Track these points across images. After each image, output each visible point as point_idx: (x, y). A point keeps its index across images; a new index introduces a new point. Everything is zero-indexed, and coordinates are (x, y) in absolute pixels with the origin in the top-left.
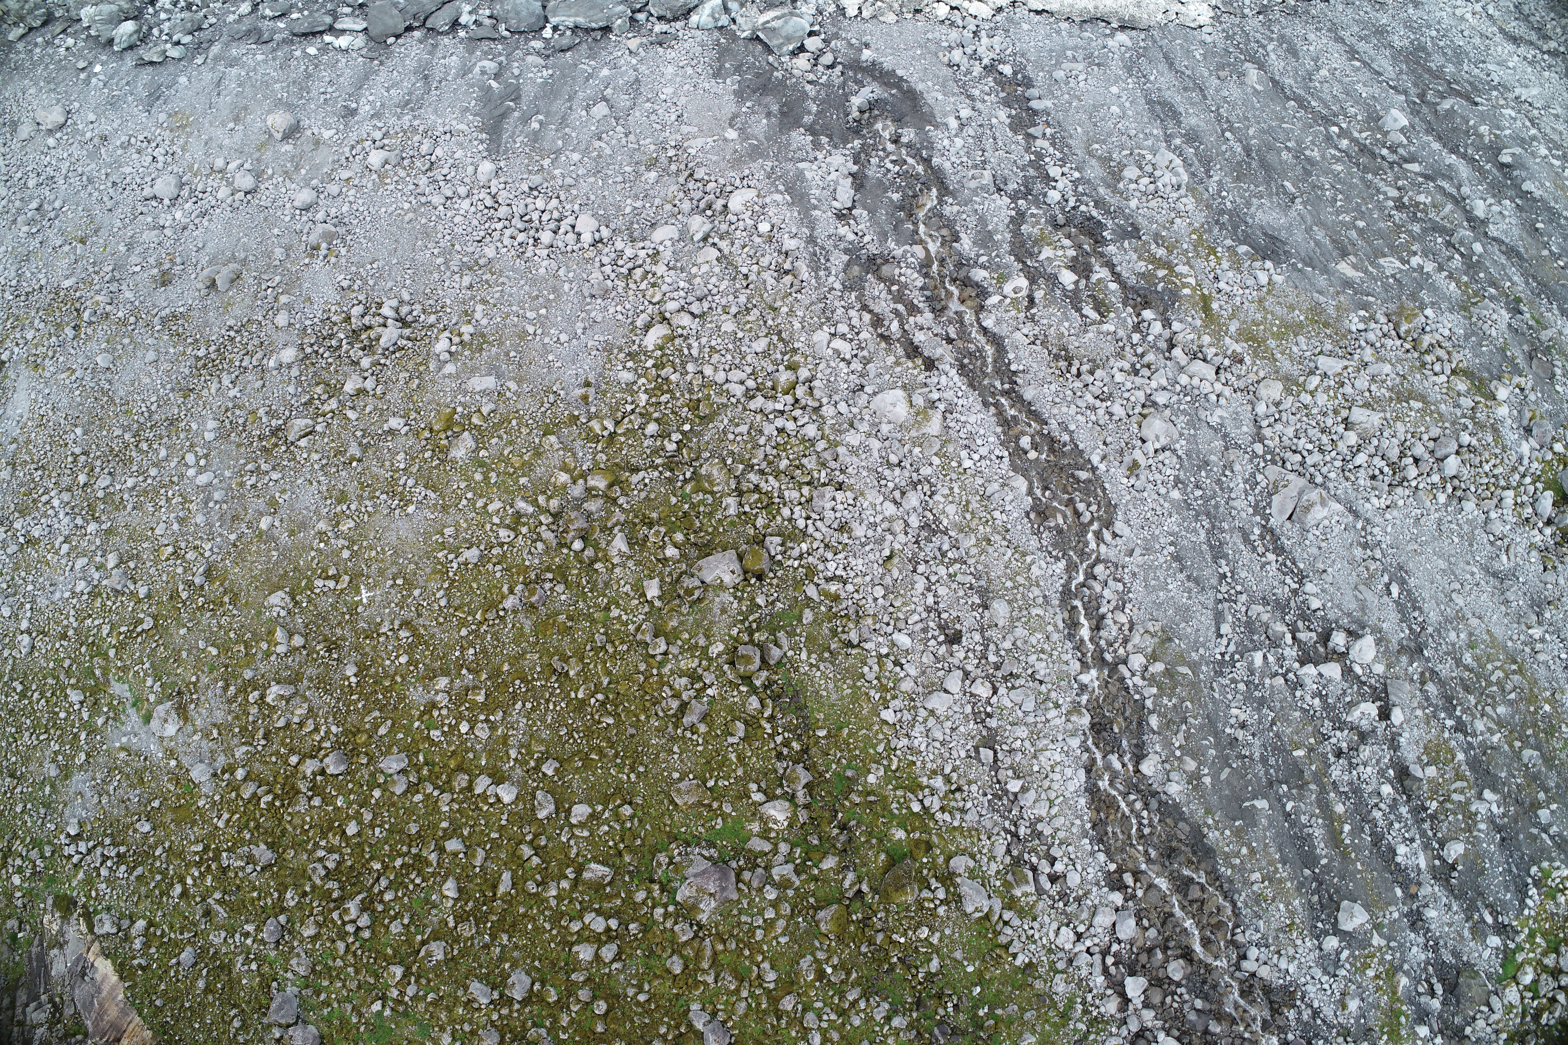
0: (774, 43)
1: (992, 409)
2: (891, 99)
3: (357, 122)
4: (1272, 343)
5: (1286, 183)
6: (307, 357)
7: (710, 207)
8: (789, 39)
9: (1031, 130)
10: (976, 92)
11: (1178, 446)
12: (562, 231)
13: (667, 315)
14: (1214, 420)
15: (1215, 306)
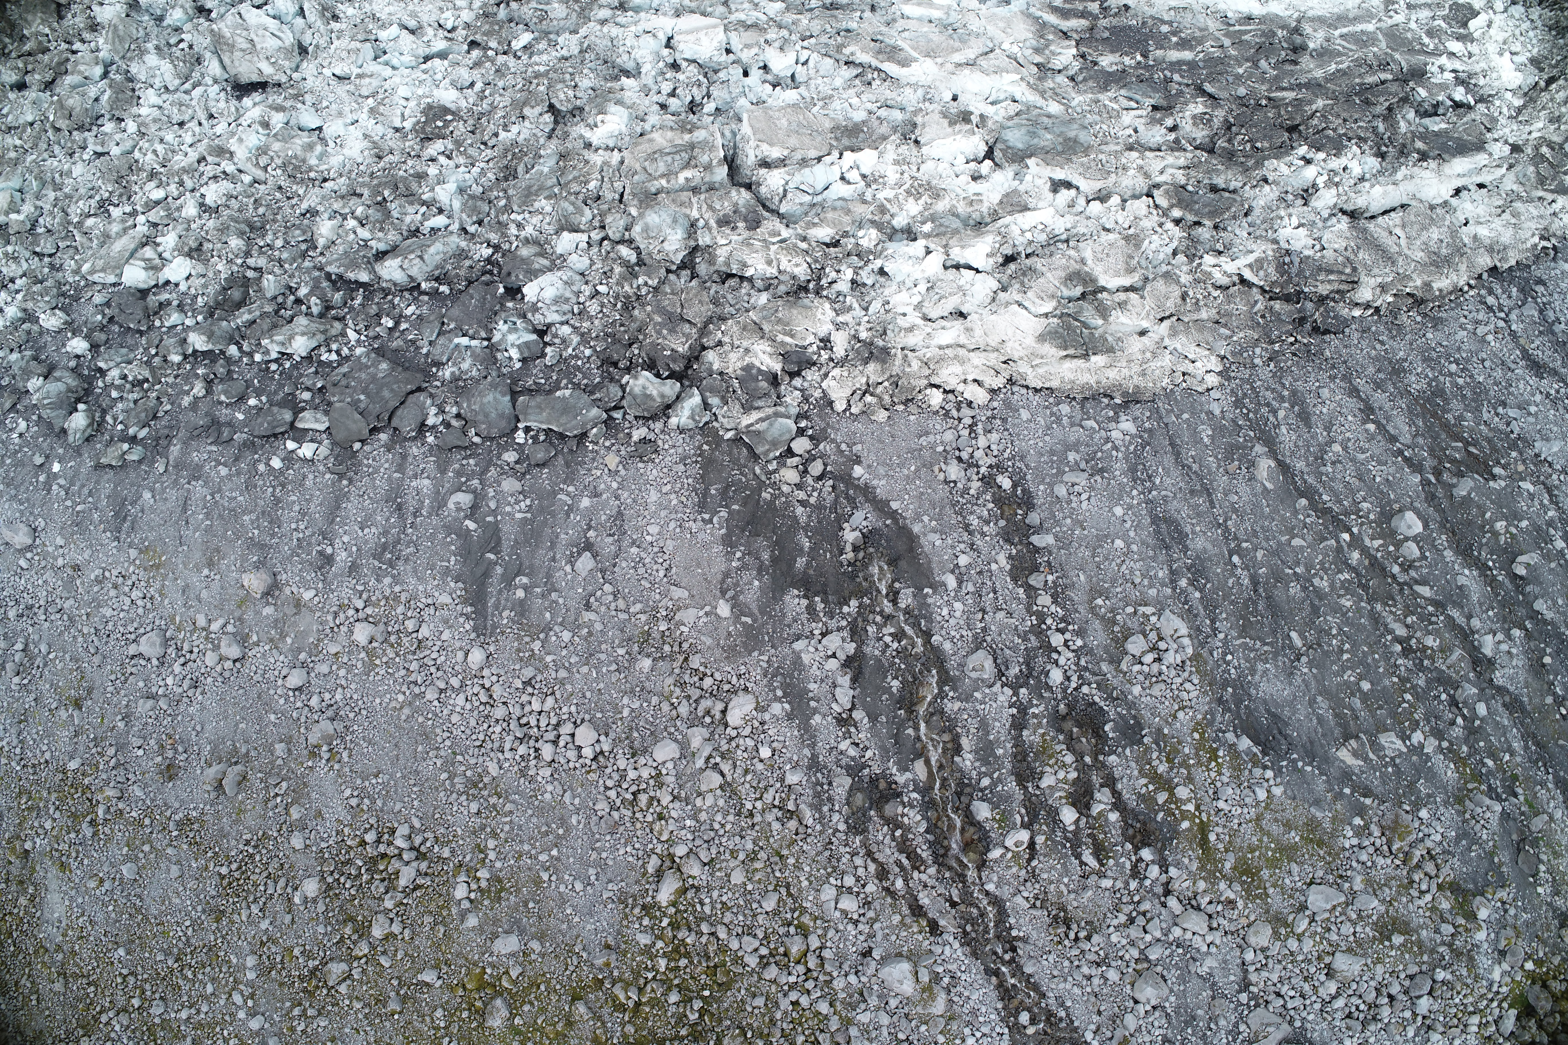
0: (759, 450)
1: (994, 979)
2: (885, 530)
3: (336, 576)
4: (1265, 873)
5: (1293, 635)
6: (329, 887)
7: (708, 712)
8: (774, 444)
9: (1032, 581)
10: (975, 522)
11: (1167, 1005)
12: (562, 743)
13: (677, 860)
14: (1203, 970)
15: (1212, 837)
